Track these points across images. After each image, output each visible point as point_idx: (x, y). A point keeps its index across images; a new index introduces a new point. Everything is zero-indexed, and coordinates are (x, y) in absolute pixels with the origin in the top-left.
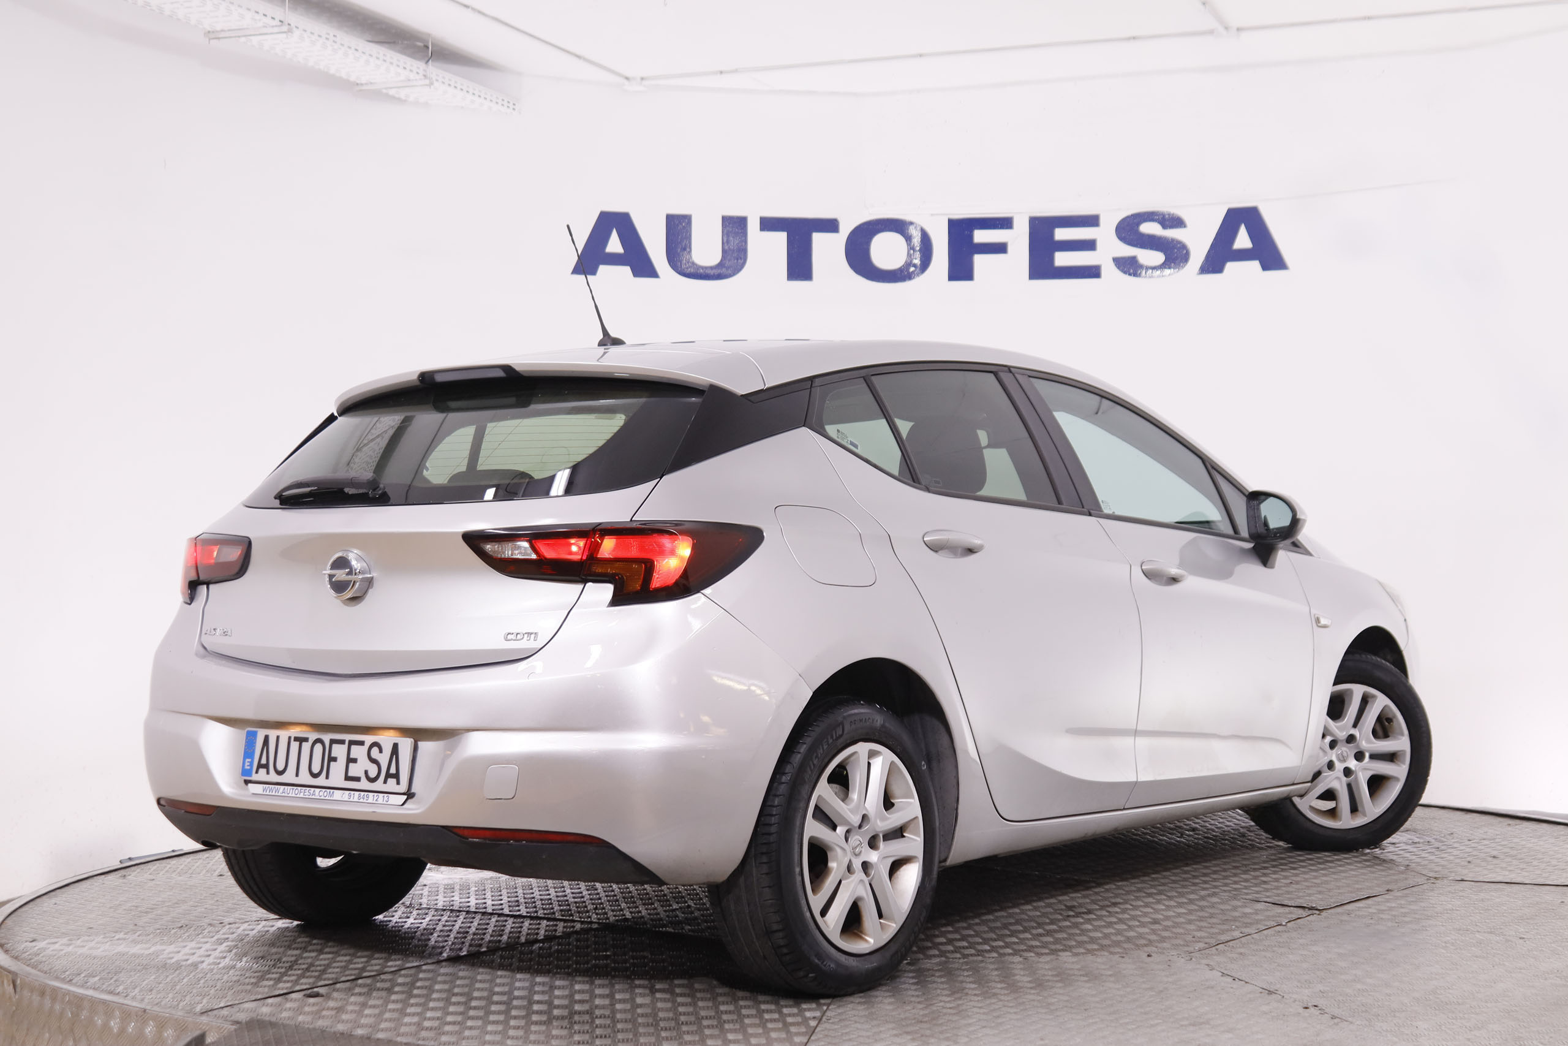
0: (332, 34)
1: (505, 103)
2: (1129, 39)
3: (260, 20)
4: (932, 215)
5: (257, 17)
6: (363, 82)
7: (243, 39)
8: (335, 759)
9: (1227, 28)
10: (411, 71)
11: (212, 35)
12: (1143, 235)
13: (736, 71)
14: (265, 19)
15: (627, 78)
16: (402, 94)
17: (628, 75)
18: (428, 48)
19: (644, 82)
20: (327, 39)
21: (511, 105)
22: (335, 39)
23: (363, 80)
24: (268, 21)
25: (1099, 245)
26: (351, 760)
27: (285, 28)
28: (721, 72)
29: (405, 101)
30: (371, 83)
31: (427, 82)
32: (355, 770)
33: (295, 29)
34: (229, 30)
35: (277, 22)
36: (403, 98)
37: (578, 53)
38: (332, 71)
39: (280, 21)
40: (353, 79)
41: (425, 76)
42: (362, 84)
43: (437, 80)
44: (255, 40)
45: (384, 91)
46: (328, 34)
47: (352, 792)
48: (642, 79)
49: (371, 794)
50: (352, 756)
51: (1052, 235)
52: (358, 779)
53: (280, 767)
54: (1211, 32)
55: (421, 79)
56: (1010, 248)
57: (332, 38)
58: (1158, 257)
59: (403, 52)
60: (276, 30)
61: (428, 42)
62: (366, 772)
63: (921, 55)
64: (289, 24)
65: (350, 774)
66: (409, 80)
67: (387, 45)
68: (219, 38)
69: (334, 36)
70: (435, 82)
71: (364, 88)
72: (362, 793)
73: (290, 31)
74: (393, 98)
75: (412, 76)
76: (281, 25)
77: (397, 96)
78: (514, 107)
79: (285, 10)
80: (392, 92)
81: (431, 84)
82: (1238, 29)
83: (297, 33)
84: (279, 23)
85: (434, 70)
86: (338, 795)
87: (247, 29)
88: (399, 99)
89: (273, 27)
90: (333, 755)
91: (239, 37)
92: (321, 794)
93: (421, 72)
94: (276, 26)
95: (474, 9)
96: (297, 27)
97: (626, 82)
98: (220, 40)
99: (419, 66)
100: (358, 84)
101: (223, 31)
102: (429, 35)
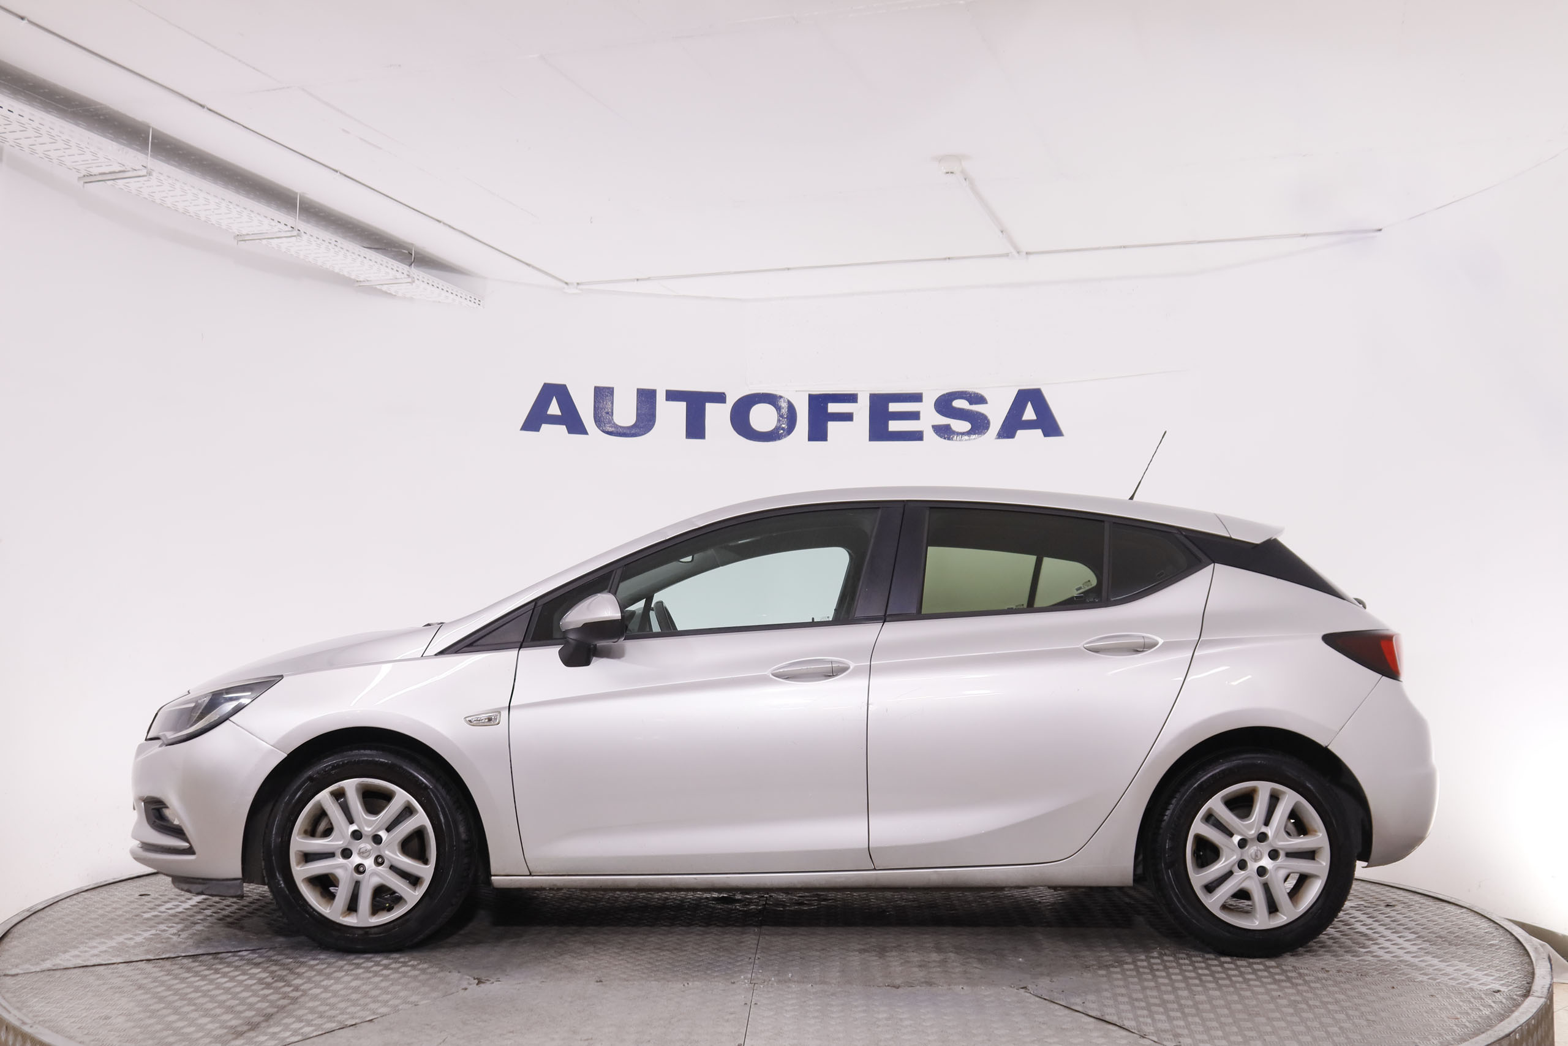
0: (334, 240)
1: (472, 299)
3: (275, 226)
4: (796, 391)
5: (273, 223)
6: (361, 280)
7: (264, 242)
9: (1019, 252)
10: (397, 271)
11: (240, 238)
13: (649, 279)
14: (279, 226)
15: (566, 283)
17: (566, 280)
18: (411, 254)
19: (580, 287)
20: (330, 243)
21: (477, 301)
22: (336, 243)
23: (362, 278)
24: (282, 226)
27: (295, 233)
28: (638, 280)
29: (395, 296)
30: (368, 281)
31: (410, 280)
33: (302, 234)
34: (253, 234)
35: (288, 228)
37: (528, 262)
38: (337, 270)
39: (292, 227)
40: (354, 276)
41: (408, 276)
42: (360, 281)
43: (418, 279)
44: (276, 243)
45: (377, 287)
46: (331, 240)
48: (578, 284)
54: (1008, 255)
55: (405, 278)
57: (333, 243)
59: (394, 258)
60: (288, 234)
61: (412, 250)
63: (784, 269)
64: (299, 230)
66: (396, 278)
67: (378, 251)
68: (245, 240)
69: (336, 241)
70: (416, 281)
73: (299, 235)
74: (386, 293)
75: (398, 275)
76: (292, 231)
77: (389, 292)
78: (479, 302)
79: (296, 219)
80: (384, 288)
81: (414, 282)
82: (1027, 253)
83: (305, 237)
84: (291, 229)
85: (415, 271)
87: (267, 233)
88: (390, 294)
89: (286, 231)
91: (263, 239)
93: (406, 273)
94: (289, 231)
95: (444, 224)
96: (305, 233)
97: (565, 286)
98: (247, 242)
99: (403, 268)
100: (357, 281)
101: (248, 234)
102: (412, 244)
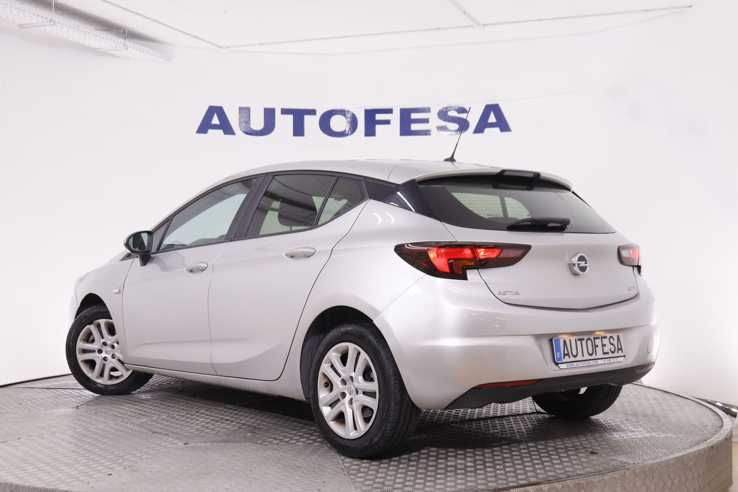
1: (165, 58)
2: (436, 29)
4: (358, 107)
5: (39, 18)
7: (36, 28)
8: (597, 346)
9: (478, 24)
10: (117, 43)
11: (21, 26)
12: (449, 117)
13: (268, 44)
14: (42, 19)
15: (221, 47)
16: (117, 53)
17: (221, 45)
18: (125, 33)
19: (228, 49)
20: (74, 28)
21: (168, 59)
23: (97, 47)
24: (45, 20)
25: (430, 121)
26: (604, 345)
27: (52, 23)
28: (261, 44)
30: (101, 49)
31: (125, 48)
32: (606, 349)
33: (57, 24)
34: (28, 24)
35: (48, 20)
36: (117, 54)
38: (82, 43)
39: (50, 19)
40: (92, 46)
41: (124, 45)
42: (97, 49)
43: (130, 47)
44: (42, 28)
45: (108, 52)
47: (605, 359)
48: (227, 47)
49: (611, 359)
50: (604, 343)
51: (410, 116)
52: (607, 353)
53: (575, 354)
54: (472, 26)
55: (122, 47)
56: (391, 122)
57: (76, 27)
58: (456, 126)
59: (115, 35)
60: (48, 24)
61: (125, 30)
62: (610, 349)
63: (347, 37)
64: (54, 21)
65: (605, 351)
66: (117, 47)
67: (105, 31)
68: (24, 27)
69: (79, 26)
70: (129, 49)
71: (98, 50)
72: (608, 359)
73: (55, 24)
75: (118, 45)
77: (114, 54)
79: (53, 14)
80: (112, 52)
81: (127, 49)
82: (484, 25)
83: (59, 25)
84: (50, 21)
85: (129, 43)
86: (600, 362)
87: (36, 23)
89: (47, 22)
90: (596, 344)
91: (34, 27)
92: (593, 362)
93: (123, 43)
94: (48, 22)
96: (59, 23)
97: (220, 49)
98: (26, 28)
99: (121, 41)
100: (95, 49)
101: (25, 24)
102: (126, 27)
